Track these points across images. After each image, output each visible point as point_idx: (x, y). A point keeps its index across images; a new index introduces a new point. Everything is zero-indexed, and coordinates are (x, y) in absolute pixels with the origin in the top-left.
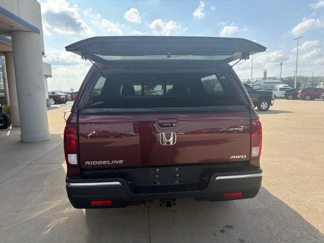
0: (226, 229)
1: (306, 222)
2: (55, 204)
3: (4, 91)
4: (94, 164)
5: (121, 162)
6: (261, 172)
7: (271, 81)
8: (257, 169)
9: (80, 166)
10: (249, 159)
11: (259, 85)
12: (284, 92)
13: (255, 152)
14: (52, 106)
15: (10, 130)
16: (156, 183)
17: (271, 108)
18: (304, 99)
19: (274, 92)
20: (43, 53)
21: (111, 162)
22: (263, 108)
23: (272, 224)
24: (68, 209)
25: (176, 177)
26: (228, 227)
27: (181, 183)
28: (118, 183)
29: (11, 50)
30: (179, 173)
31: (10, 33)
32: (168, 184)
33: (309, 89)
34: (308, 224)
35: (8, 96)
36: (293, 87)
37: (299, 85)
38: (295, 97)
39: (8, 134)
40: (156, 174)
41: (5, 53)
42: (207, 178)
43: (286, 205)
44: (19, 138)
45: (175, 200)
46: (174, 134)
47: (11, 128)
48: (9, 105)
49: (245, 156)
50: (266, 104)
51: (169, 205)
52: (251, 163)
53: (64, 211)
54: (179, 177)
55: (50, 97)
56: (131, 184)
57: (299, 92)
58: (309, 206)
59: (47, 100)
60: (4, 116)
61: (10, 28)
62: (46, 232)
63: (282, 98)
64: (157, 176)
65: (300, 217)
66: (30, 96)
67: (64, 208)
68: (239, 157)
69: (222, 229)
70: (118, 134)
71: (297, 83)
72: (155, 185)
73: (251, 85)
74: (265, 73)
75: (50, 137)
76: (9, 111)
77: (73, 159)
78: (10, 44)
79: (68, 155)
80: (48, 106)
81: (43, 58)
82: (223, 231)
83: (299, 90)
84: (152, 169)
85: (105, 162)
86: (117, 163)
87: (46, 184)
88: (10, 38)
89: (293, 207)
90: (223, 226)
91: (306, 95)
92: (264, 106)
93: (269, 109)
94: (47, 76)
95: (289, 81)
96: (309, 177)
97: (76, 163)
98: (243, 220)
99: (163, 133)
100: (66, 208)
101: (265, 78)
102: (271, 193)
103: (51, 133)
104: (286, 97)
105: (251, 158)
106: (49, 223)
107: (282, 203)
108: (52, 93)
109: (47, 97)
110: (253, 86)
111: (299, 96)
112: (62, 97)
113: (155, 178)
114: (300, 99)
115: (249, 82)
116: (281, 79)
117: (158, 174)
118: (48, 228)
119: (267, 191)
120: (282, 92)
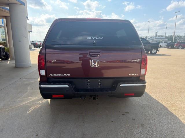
0: (125, 114)
1: (170, 111)
2: (33, 99)
3: (6, 40)
4: (54, 75)
5: (69, 75)
6: (145, 83)
7: (159, 38)
8: (143, 81)
9: (47, 76)
10: (139, 76)
11: (152, 40)
12: (167, 44)
13: (143, 72)
14: (32, 49)
15: (9, 61)
16: (88, 87)
17: (158, 53)
18: (178, 48)
19: (161, 44)
20: (27, 18)
21: (63, 75)
22: (154, 53)
23: (151, 112)
24: (41, 101)
25: (99, 84)
26: (127, 113)
27: (101, 88)
28: (67, 86)
29: (9, 15)
30: (101, 83)
31: (8, 5)
32: (94, 88)
33: (181, 42)
34: (171, 113)
35: (8, 42)
36: (172, 41)
37: (176, 40)
38: (173, 47)
39: (8, 63)
40: (88, 83)
41: (6, 17)
42: (115, 85)
43: (160, 103)
44: (14, 65)
45: (97, 96)
46: (98, 61)
47: (10, 60)
48: (8, 47)
49: (137, 74)
50: (155, 50)
51: (94, 98)
52: (140, 78)
53: (39, 102)
54: (100, 84)
55: (31, 44)
56: (74, 87)
57: (175, 44)
58: (173, 104)
59: (30, 45)
60: (6, 53)
61: (8, 1)
62: (29, 112)
63: (165, 47)
64: (88, 84)
65: (167, 109)
66: (20, 41)
67: (39, 101)
68: (134, 74)
69: (124, 113)
70: (69, 62)
71: (175, 39)
72: (87, 88)
73: (147, 40)
74: (156, 33)
75: (31, 65)
76: (9, 50)
77: (43, 72)
78: (9, 12)
79: (41, 70)
80: (30, 48)
81: (27, 20)
82: (123, 115)
83: (175, 43)
84: (86, 80)
85: (60, 75)
86: (67, 75)
87: (29, 89)
88: (8, 8)
89: (164, 104)
90: (124, 112)
91: (180, 46)
92: (154, 51)
93: (157, 53)
94: (30, 32)
95: (170, 38)
96: (175, 90)
97: (45, 75)
98: (135, 110)
99: (92, 60)
100: (40, 101)
101: (156, 36)
102: (152, 97)
103: (32, 63)
104: (168, 47)
105: (140, 76)
106: (30, 108)
107: (158, 102)
108: (33, 41)
109: (30, 44)
110: (149, 40)
111: (175, 47)
112: (38, 44)
113: (87, 85)
114: (175, 48)
115: (146, 38)
116: (166, 37)
117: (89, 83)
118: (30, 110)
119: (150, 96)
120: (165, 44)
